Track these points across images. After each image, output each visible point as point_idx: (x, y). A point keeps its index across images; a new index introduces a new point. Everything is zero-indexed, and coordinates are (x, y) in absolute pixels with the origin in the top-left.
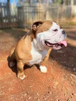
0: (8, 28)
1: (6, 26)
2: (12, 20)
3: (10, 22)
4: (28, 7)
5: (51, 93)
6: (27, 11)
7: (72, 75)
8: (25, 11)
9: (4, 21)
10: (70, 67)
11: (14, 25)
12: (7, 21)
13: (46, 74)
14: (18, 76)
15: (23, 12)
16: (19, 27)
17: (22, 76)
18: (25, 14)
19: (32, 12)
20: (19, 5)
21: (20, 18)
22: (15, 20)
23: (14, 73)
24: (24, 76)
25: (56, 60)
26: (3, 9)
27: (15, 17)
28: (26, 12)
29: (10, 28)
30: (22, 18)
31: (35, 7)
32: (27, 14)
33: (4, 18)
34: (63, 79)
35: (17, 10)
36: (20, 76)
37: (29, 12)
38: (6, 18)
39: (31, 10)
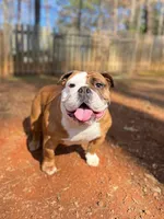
0: (30, 74)
1: (28, 71)
2: (41, 60)
3: (36, 63)
4: (76, 35)
6: (73, 43)
7: (148, 176)
8: (68, 42)
9: (25, 60)
11: (44, 70)
12: (31, 60)
13: (96, 169)
14: (44, 167)
15: (64, 46)
16: (53, 74)
17: (51, 168)
18: (68, 49)
19: (83, 46)
20: (57, 31)
22: (46, 59)
24: (55, 169)
25: (120, 146)
26: (25, 37)
27: (47, 53)
28: (70, 46)
29: (36, 74)
30: (60, 56)
31: (88, 36)
32: (72, 49)
33: (25, 54)
34: (129, 182)
35: (52, 39)
37: (75, 46)
38: (29, 54)
39: (80, 42)
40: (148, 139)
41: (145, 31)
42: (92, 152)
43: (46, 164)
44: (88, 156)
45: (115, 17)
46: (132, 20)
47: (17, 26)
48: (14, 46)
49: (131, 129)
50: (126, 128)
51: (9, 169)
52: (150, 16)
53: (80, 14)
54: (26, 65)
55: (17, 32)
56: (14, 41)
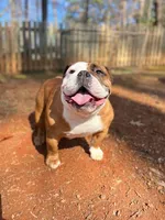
0: (38, 72)
1: (36, 68)
2: (48, 56)
3: (43, 58)
4: (83, 31)
5: (104, 197)
6: (80, 38)
7: (153, 170)
8: (75, 38)
9: (33, 57)
10: (151, 155)
11: (51, 67)
12: (39, 57)
13: (101, 163)
17: (55, 162)
20: (64, 27)
21: (64, 51)
23: (42, 156)
24: (59, 163)
25: (126, 140)
26: (32, 34)
27: (53, 49)
28: (78, 42)
29: (43, 71)
32: (80, 44)
33: (33, 51)
34: (133, 175)
35: (59, 35)
36: (51, 161)
37: (83, 42)
38: (37, 51)
40: (155, 133)
41: (156, 24)
42: (96, 146)
43: (50, 157)
44: (92, 150)
45: (124, 11)
46: (141, 13)
47: (24, 23)
48: (22, 43)
49: (138, 123)
50: (132, 122)
51: (14, 162)
52: (160, 9)
53: (87, 9)
54: (34, 62)
55: (24, 29)
56: (22, 39)
